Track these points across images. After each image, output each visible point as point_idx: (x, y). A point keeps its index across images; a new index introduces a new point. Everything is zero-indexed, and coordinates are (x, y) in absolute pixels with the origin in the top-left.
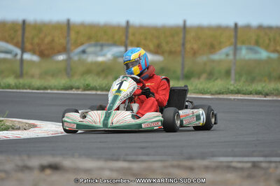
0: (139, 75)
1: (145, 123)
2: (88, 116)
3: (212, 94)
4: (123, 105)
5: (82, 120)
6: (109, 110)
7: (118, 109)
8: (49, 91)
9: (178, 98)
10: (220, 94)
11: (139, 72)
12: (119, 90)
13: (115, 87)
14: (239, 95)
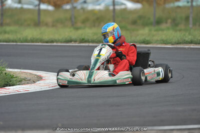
0: (113, 43)
1: (118, 79)
2: (76, 75)
3: (172, 44)
4: (102, 66)
5: (71, 77)
6: (92, 70)
7: (99, 69)
8: (55, 44)
9: (143, 60)
10: (178, 44)
11: (113, 41)
12: (99, 55)
13: (96, 52)
14: (192, 45)
